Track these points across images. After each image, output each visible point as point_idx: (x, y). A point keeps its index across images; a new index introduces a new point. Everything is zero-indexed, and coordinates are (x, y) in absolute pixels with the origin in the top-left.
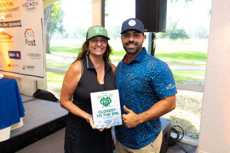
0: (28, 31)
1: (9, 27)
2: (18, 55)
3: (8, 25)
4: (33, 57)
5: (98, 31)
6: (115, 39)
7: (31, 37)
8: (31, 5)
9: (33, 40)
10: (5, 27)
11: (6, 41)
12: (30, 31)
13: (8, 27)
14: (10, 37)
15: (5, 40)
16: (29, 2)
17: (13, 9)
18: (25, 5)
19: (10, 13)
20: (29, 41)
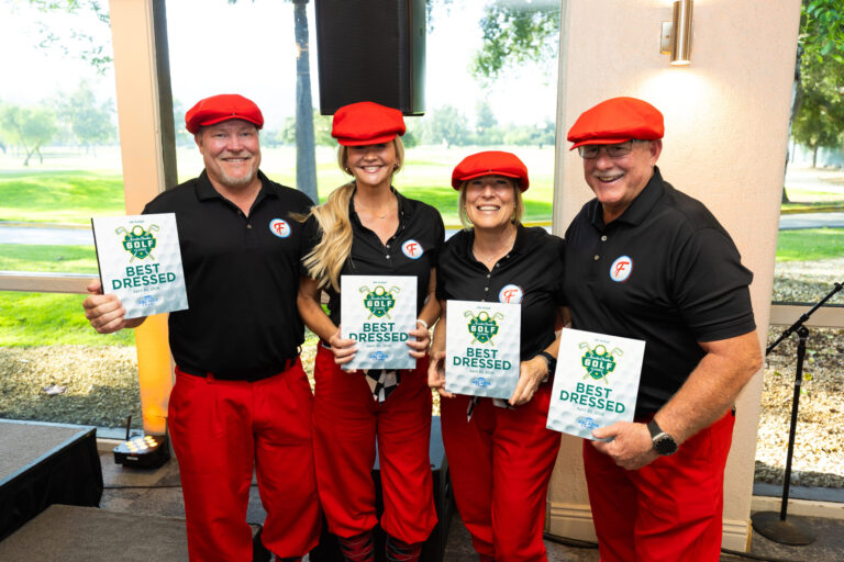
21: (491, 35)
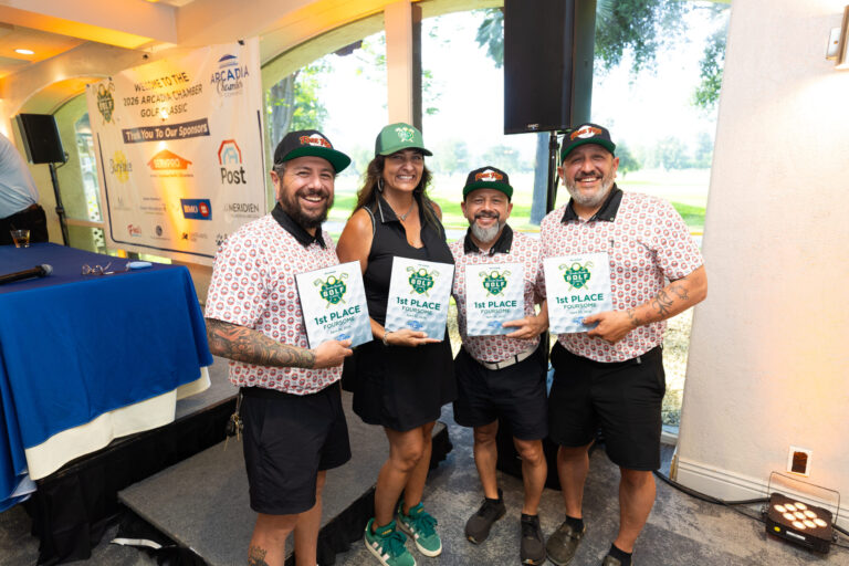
0: (226, 146)
1: (181, 137)
2: (204, 209)
3: (178, 132)
4: (239, 213)
5: (405, 137)
6: (451, 174)
7: (233, 161)
8: (232, 76)
9: (239, 170)
10: (170, 138)
11: (175, 175)
12: (232, 145)
13: (178, 137)
14: (184, 164)
15: (173, 172)
16: (226, 69)
17: (189, 92)
18: (217, 78)
19: (181, 101)
20: (230, 172)
21: (709, 73)
